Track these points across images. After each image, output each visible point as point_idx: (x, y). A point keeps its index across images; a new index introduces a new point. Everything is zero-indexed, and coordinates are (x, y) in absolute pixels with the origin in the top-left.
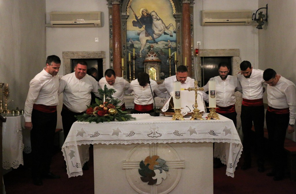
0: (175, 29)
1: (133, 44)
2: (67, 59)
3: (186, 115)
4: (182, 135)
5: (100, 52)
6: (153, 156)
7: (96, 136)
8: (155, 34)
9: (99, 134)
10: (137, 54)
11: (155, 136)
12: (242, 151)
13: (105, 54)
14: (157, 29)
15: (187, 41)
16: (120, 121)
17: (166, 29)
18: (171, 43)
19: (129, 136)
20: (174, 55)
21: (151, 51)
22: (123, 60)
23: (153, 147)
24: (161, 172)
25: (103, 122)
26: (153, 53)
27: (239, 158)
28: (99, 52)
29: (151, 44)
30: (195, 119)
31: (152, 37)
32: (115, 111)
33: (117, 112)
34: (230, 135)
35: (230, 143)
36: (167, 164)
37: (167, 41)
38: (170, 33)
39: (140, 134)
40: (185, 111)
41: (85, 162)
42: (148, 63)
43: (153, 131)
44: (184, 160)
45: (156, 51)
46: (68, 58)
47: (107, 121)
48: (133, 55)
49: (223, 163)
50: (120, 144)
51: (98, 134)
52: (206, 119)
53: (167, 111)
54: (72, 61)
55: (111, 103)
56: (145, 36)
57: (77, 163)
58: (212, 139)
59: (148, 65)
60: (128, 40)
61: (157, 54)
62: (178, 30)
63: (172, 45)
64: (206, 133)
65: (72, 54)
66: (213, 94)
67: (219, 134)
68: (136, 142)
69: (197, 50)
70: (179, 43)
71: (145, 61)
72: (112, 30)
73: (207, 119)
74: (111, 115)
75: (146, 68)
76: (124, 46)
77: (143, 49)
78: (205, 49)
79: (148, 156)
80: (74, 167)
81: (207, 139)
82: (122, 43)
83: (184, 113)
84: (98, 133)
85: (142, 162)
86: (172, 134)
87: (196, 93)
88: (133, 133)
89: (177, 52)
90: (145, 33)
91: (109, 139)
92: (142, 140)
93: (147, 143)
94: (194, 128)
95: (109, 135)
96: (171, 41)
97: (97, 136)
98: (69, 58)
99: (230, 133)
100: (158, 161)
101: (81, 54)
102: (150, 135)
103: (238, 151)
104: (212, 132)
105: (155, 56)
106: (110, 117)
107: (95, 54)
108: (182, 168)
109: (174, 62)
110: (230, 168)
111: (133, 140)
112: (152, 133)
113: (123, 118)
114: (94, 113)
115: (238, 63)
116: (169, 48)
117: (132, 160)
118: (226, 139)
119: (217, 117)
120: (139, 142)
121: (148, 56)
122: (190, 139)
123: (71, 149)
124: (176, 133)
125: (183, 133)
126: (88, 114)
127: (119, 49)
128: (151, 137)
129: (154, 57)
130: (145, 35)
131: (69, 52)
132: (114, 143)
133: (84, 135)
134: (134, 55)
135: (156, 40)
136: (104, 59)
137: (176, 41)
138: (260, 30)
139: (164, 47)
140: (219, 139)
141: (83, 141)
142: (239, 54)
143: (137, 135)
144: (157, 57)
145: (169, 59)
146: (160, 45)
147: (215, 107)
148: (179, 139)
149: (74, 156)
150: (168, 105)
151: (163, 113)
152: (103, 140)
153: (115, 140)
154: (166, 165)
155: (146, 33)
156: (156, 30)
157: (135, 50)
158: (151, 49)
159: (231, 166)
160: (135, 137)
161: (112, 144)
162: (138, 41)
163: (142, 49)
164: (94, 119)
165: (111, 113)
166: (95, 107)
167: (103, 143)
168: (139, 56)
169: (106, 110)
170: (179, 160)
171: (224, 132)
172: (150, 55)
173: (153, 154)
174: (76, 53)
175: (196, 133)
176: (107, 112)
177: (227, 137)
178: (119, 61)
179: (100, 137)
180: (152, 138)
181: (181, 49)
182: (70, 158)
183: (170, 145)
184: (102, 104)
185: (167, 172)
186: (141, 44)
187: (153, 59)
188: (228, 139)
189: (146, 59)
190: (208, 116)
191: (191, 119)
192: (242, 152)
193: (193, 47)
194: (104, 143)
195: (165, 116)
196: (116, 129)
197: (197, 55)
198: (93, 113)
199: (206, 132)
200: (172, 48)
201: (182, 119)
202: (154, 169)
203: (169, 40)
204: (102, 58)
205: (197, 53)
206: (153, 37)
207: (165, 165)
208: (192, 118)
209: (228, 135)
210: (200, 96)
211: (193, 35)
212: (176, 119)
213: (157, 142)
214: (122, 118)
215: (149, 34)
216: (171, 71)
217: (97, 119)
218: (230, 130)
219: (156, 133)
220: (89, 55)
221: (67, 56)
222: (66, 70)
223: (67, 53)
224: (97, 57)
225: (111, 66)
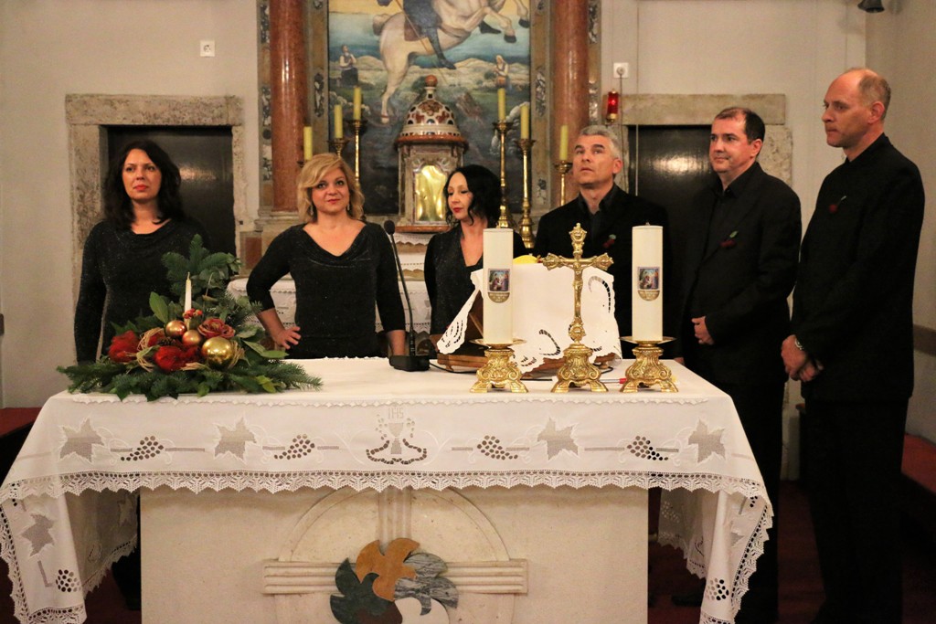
0: (523, 12)
1: (355, 70)
2: (86, 124)
3: (535, 371)
4: (516, 457)
5: (222, 101)
6: (393, 541)
7: (147, 457)
8: (444, 30)
9: (161, 447)
10: (372, 110)
11: (397, 457)
12: (771, 526)
13: (239, 110)
14: (450, 9)
15: (571, 59)
16: (250, 392)
17: (488, 10)
18: (507, 66)
19: (289, 458)
20: (518, 117)
21: (427, 98)
22: (308, 131)
23: (395, 505)
24: (426, 611)
25: (175, 396)
26: (434, 108)
27: (757, 556)
28: (216, 98)
29: (427, 72)
30: (573, 386)
31: (432, 42)
32: (233, 348)
33: (240, 354)
34: (719, 457)
35: (718, 493)
36: (453, 575)
37: (490, 59)
38: (505, 25)
39: (337, 448)
40: (534, 351)
41: (117, 560)
42: (414, 147)
43: (391, 437)
44: (524, 560)
45: (446, 99)
46: (88, 119)
47: (193, 391)
48: (352, 114)
49: (692, 572)
50: (248, 489)
51: (156, 448)
52: (621, 386)
53: (457, 352)
54: (105, 131)
55: (218, 315)
56: (403, 37)
57: (60, 572)
58: (640, 474)
59: (412, 156)
60: (332, 55)
61: (450, 113)
62: (536, 15)
63: (511, 76)
64: (616, 449)
65: (108, 107)
66: (650, 282)
67: (670, 455)
68: (317, 483)
69: (612, 96)
70: (540, 68)
71: (401, 139)
72: (267, 11)
73: (622, 390)
74: (215, 366)
75: (403, 166)
76: (319, 78)
77: (397, 92)
78: (648, 95)
79: (373, 539)
80: (47, 585)
81: (620, 473)
82: (311, 64)
83: (530, 360)
84: (156, 444)
85: (345, 567)
86: (472, 449)
87: (579, 277)
88: (308, 442)
89: (534, 107)
90: (402, 25)
91: (203, 471)
92: (343, 474)
93: (365, 486)
94: (565, 427)
95: (203, 450)
96: (510, 60)
97: (153, 455)
98: (95, 120)
99: (719, 448)
100: (414, 563)
101: (142, 107)
102: (377, 456)
103: (754, 526)
104: (641, 443)
105: (441, 119)
106: (208, 374)
107: (202, 106)
108: (516, 594)
109: (517, 144)
110: (718, 598)
111: (307, 474)
112: (386, 446)
113: (267, 380)
114: (139, 355)
115: (777, 151)
116: (499, 86)
117: (304, 558)
118: (704, 476)
119: (667, 380)
120: (329, 484)
121: (414, 120)
122: (548, 473)
123: (37, 511)
124: (491, 447)
125: (518, 449)
126: (118, 360)
127: (297, 89)
128: (383, 460)
129: (437, 123)
130: (405, 35)
131: (92, 96)
132: (224, 487)
133: (93, 450)
134: (357, 116)
135: (449, 55)
136: (239, 128)
137: (527, 61)
138: (876, 15)
139: (480, 82)
140: (674, 476)
141: (90, 475)
142: (784, 115)
143: (320, 451)
144: (450, 122)
145: (499, 131)
146: (464, 75)
147: (659, 338)
148: (502, 474)
149: (49, 540)
150: (465, 328)
151: (444, 359)
152: (175, 474)
153: (229, 475)
154: (451, 582)
155: (407, 26)
156: (450, 15)
157: (362, 96)
158: (425, 91)
159: (720, 592)
160: (315, 461)
161: (217, 489)
162: (373, 55)
163: (391, 90)
164: (137, 385)
165: (212, 356)
166: (146, 330)
167: (175, 487)
168: (378, 117)
169: (193, 345)
170: (504, 558)
171: (696, 446)
172: (423, 117)
173: (395, 532)
174: (120, 101)
175: (575, 449)
176: (198, 353)
177: (709, 465)
178: (296, 137)
179: (164, 461)
180: (387, 467)
181: (548, 91)
182: (31, 549)
183: (464, 496)
184: (180, 319)
185: (452, 610)
186: (388, 70)
187: (433, 134)
188: (710, 477)
189: (405, 132)
190: (627, 375)
191: (555, 386)
192: (768, 531)
193: (597, 87)
194: (182, 485)
195: (452, 372)
196: (232, 428)
197: (613, 116)
198: (135, 358)
199: (617, 446)
200: (511, 87)
201: (515, 388)
202: (397, 597)
203: (499, 57)
204: (230, 123)
205: (612, 109)
206: (434, 41)
207: (443, 578)
208: (558, 383)
209: (710, 457)
210: (605, 289)
211: (598, 36)
212: (493, 386)
213: (407, 484)
214: (259, 378)
215: (420, 28)
216: (506, 182)
217: (151, 383)
218: (719, 438)
219: (403, 445)
220: (174, 110)
221: (86, 111)
222: (81, 172)
223: (85, 102)
224: (208, 121)
225: (265, 159)
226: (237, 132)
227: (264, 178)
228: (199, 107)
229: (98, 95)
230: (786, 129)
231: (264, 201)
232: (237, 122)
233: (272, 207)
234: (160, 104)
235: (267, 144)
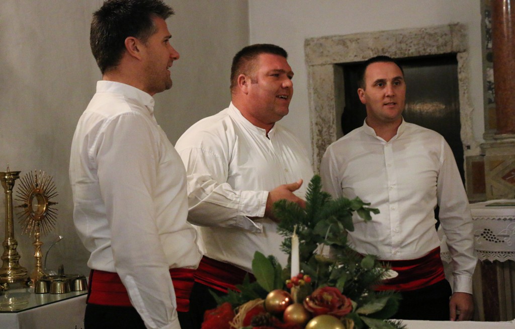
5: (447, 30)
13: (464, 36)
28: (440, 27)
46: (324, 60)
54: (341, 70)
55: (334, 281)
65: (341, 47)
98: (330, 60)
101: (371, 43)
107: (427, 37)
131: (327, 38)
136: (464, 55)
169: (294, 325)
174: (351, 41)
204: (455, 50)
220: (400, 43)
221: (322, 52)
222: (319, 109)
223: (321, 45)
224: (433, 51)
225: (490, 82)
226: (461, 58)
227: (488, 102)
228: (424, 38)
229: (332, 37)
231: (489, 125)
232: (462, 49)
233: (495, 131)
234: (388, 39)
235: (490, 67)
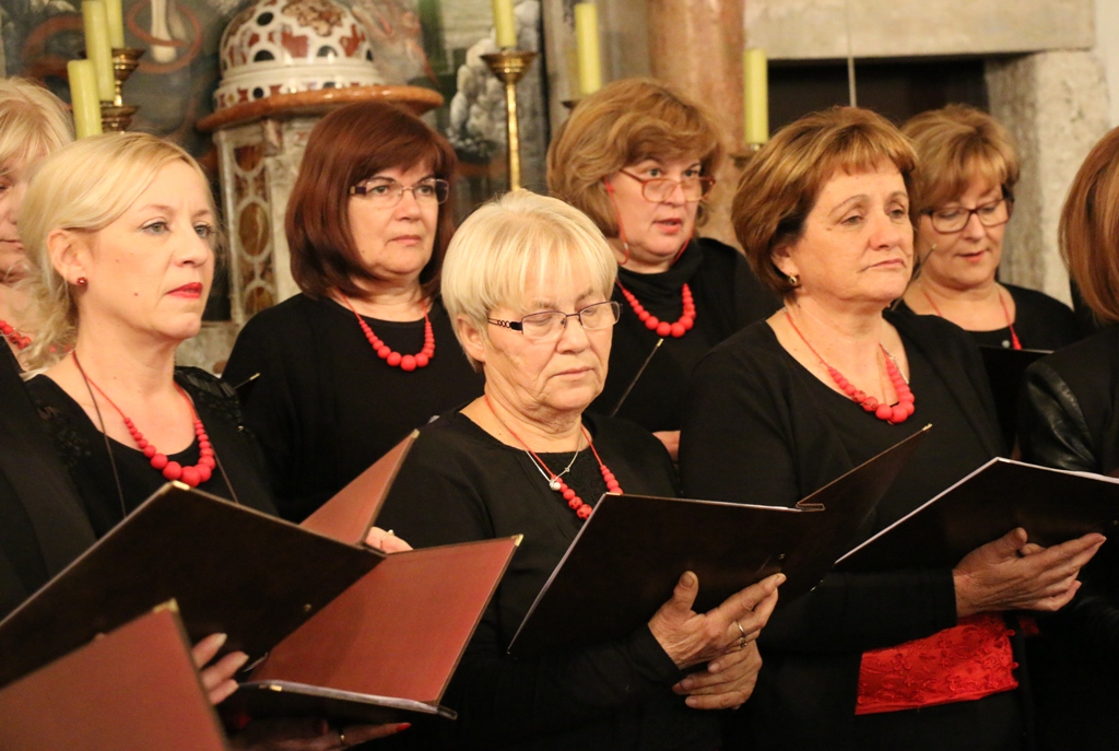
61: (366, 29)
105: (351, 45)
115: (1081, 115)
121: (275, 48)
129: (340, 57)
142: (1092, 25)
144: (369, 56)
145: (500, 75)
172: (301, 40)
230: (1094, 60)
